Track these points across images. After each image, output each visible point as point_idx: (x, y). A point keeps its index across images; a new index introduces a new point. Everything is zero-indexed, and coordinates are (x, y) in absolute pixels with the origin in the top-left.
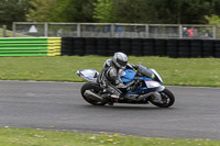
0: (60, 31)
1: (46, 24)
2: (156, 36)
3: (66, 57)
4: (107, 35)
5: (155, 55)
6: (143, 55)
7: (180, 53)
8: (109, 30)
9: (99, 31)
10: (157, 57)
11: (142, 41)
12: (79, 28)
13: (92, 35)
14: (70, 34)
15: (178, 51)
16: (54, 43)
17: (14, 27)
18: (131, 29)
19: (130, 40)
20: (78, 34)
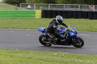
0: (41, 7)
1: (35, 4)
2: (83, 10)
3: (44, 19)
4: (61, 9)
5: (83, 18)
6: (77, 18)
7: (94, 17)
8: (63, 7)
9: (58, 7)
10: (84, 19)
11: (77, 12)
12: (49, 6)
13: (55, 9)
14: (46, 9)
15: (93, 16)
16: (38, 13)
17: (21, 5)
18: (72, 7)
19: (72, 12)
20: (49, 9)
